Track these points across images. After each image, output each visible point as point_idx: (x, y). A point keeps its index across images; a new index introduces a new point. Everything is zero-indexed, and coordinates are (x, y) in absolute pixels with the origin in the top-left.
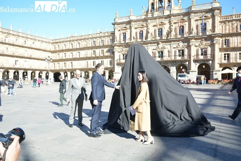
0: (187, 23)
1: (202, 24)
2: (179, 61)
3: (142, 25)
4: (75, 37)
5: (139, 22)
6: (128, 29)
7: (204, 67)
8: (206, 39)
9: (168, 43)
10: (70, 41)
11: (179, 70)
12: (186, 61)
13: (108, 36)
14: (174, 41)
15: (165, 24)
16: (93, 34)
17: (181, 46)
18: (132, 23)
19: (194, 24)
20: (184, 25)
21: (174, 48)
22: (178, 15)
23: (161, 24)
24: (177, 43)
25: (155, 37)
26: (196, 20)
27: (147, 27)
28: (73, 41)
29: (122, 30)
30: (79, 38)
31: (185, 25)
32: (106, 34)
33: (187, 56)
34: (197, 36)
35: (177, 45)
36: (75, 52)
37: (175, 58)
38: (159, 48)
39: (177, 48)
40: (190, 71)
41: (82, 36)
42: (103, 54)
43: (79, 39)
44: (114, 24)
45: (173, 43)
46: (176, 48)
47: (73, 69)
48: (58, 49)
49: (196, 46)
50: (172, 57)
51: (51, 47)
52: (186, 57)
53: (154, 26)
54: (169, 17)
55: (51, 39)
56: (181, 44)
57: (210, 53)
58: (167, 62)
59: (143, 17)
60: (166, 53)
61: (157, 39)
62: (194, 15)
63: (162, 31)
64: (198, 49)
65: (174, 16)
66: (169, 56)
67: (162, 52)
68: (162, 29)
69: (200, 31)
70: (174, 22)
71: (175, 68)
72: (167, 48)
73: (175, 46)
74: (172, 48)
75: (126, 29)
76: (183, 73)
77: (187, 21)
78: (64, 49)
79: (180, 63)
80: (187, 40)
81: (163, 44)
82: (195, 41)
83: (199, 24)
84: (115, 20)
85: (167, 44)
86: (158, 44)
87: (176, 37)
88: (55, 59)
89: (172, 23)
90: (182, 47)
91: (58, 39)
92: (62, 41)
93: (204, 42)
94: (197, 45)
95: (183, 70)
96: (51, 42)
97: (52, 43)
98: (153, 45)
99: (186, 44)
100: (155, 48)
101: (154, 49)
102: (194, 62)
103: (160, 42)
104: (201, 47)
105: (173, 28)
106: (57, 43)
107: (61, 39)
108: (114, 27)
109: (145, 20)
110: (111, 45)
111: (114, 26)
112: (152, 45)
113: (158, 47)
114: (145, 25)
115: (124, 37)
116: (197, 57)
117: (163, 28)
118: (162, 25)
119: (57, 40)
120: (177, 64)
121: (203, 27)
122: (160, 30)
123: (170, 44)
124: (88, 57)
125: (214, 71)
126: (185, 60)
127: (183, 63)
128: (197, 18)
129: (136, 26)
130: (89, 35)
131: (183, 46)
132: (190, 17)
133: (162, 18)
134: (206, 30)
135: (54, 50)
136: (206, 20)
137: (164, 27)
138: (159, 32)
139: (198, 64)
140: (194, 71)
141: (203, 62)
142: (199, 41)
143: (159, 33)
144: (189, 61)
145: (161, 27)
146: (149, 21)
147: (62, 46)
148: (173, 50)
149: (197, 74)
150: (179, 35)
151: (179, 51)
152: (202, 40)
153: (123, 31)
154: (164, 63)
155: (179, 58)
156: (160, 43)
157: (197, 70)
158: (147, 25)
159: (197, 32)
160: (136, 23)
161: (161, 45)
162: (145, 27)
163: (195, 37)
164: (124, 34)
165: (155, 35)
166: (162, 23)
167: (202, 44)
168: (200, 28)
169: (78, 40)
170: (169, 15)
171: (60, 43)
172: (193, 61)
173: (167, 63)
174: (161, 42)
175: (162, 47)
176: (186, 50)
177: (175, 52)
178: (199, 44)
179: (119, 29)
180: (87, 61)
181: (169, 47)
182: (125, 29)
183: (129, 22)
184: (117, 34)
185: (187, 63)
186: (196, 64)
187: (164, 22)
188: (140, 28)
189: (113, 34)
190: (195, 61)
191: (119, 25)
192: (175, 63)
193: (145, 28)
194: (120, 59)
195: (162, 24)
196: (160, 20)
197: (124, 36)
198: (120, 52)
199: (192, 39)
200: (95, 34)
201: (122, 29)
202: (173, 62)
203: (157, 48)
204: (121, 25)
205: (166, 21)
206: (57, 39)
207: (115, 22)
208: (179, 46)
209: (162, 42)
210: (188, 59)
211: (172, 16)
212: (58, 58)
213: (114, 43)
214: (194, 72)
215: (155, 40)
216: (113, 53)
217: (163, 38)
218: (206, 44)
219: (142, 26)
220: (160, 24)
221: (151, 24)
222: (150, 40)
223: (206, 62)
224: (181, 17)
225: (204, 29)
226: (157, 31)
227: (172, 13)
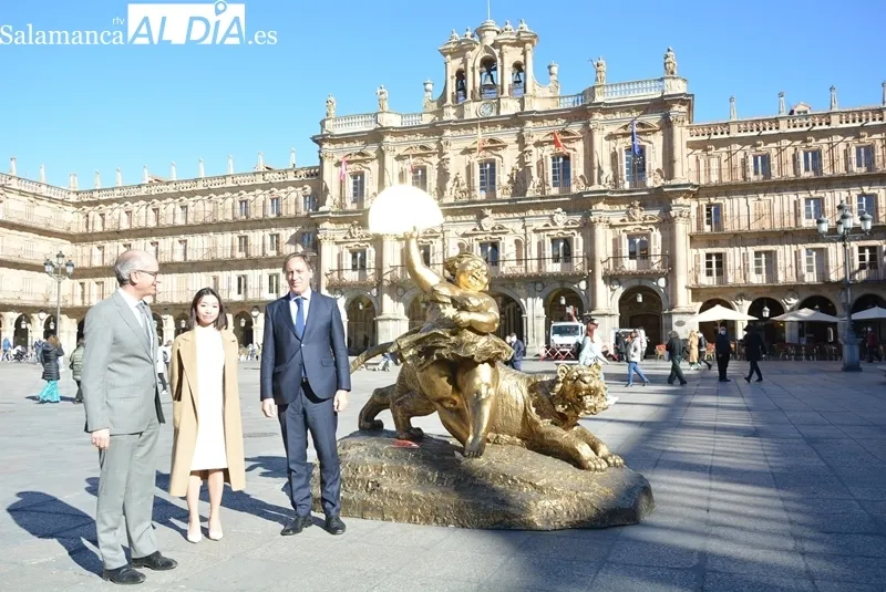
0: (579, 146)
1: (629, 150)
2: (554, 277)
3: (422, 147)
4: (167, 183)
5: (413, 137)
6: (372, 160)
7: (640, 299)
8: (645, 204)
9: (516, 215)
10: (148, 198)
11: (554, 311)
12: (579, 277)
13: (294, 184)
14: (537, 207)
15: (504, 147)
16: (240, 175)
17: (561, 225)
18: (388, 138)
19: (602, 150)
20: (571, 152)
21: (536, 231)
22: (550, 115)
23: (489, 145)
24: (547, 212)
25: (471, 189)
26: (611, 137)
27: (441, 153)
28: (161, 197)
29: (349, 162)
30: (187, 187)
31: (574, 150)
32: (291, 177)
33: (581, 260)
34: (613, 192)
35: (546, 220)
36: (170, 239)
37: (540, 267)
38: (482, 229)
39: (546, 233)
40: (593, 313)
41: (196, 180)
42: (278, 249)
43: (185, 190)
44: (319, 140)
45: (531, 213)
46: (543, 231)
47: (159, 305)
48: (99, 228)
49: (611, 226)
50: (529, 262)
51: (72, 220)
52: (578, 264)
53: (467, 151)
54: (517, 120)
55: (72, 189)
56: (561, 218)
57: (659, 252)
58: (512, 280)
59: (427, 119)
60: (508, 249)
61: (479, 198)
62: (602, 117)
63: (493, 170)
64: (620, 237)
65: (535, 119)
66: (519, 260)
67: (495, 246)
68: (493, 164)
69: (625, 172)
70: (536, 139)
71: (540, 302)
72: (511, 232)
73: (540, 226)
74: (529, 229)
75: (364, 161)
76: (571, 320)
77: (578, 139)
78: (125, 226)
79: (558, 286)
80: (580, 206)
81: (497, 216)
82: (607, 207)
83: (620, 150)
84: (322, 124)
85: (511, 216)
86: (481, 216)
87: (543, 192)
88: (86, 265)
89: (530, 142)
90: (565, 229)
91: (99, 191)
92: (116, 196)
93: (638, 211)
94: (616, 220)
95: (570, 310)
96: (73, 198)
97: (77, 205)
98: (463, 218)
99: (578, 218)
100: (469, 230)
101: (465, 235)
102: (605, 282)
103: (489, 208)
104: (628, 228)
105: (533, 160)
106: (96, 203)
107: (113, 189)
108: (320, 152)
109: (435, 130)
110: (308, 215)
111: (321, 145)
112: (458, 219)
113: (481, 227)
114: (434, 146)
115: (355, 189)
116: (615, 264)
117: (498, 159)
118: (496, 149)
119: (96, 195)
120: (548, 290)
121: (634, 161)
122: (488, 166)
123: (523, 218)
124: (219, 261)
125: (675, 313)
126: (575, 276)
127: (567, 286)
128: (613, 129)
129: (401, 151)
130: (225, 177)
131: (567, 224)
132: (591, 126)
133: (494, 124)
134: (644, 170)
135: (83, 229)
136: (643, 138)
137: (500, 156)
138: (482, 172)
139: (620, 291)
140: (606, 312)
141: (635, 283)
142: (623, 207)
143: (482, 178)
144: (591, 280)
145: (489, 155)
146: (448, 133)
147: (117, 217)
148: (534, 239)
149: (617, 325)
150: (554, 185)
151: (554, 241)
152: (632, 206)
153: (352, 166)
154: (503, 285)
155: (553, 268)
156: (488, 212)
157: (616, 311)
158: (440, 147)
159: (616, 178)
160: (400, 139)
161: (490, 221)
162: (434, 154)
163: (608, 194)
164: (354, 176)
165: (469, 182)
166: (492, 141)
167: (632, 219)
168: (625, 163)
169: (182, 194)
170: (516, 114)
171: (110, 207)
172: (603, 278)
173: (514, 286)
174: (490, 211)
175: (493, 228)
177: (541, 245)
178: (623, 220)
179: (339, 157)
180: (215, 273)
181: (518, 226)
182: (359, 157)
183: (377, 136)
184: (331, 176)
185: (583, 285)
186: (612, 290)
187: (500, 138)
188: (414, 156)
189: (316, 175)
190: (610, 279)
191: (338, 146)
192: (539, 286)
193: (435, 160)
194: (340, 270)
195: (495, 145)
196: (487, 131)
197: (355, 183)
198: (342, 243)
199: (598, 200)
200: (247, 174)
201: (348, 158)
202: (535, 283)
203: (475, 230)
204: (346, 145)
205: (508, 137)
206: (98, 188)
207: (325, 132)
208: (555, 224)
209: (495, 210)
210: (586, 272)
211: (529, 118)
212: (97, 263)
213: (321, 209)
214: (606, 318)
215: (469, 203)
216: (316, 246)
217: (499, 195)
218: (645, 219)
219: (422, 152)
220: (486, 145)
221: (455, 143)
222: (452, 201)
223: (645, 283)
224: (560, 123)
225: (638, 169)
226: (477, 169)
227: (526, 109)
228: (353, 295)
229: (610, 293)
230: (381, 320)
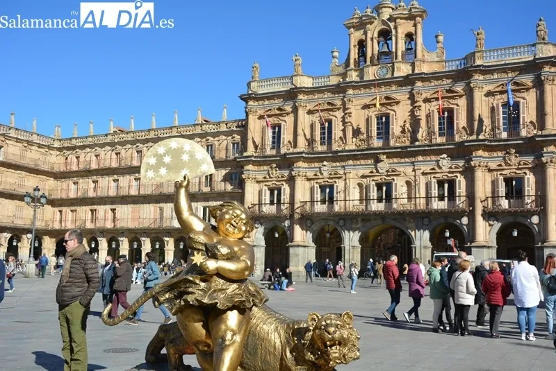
0: (462, 102)
1: (506, 105)
2: (439, 213)
3: (329, 104)
4: (127, 133)
5: (321, 95)
6: (288, 114)
7: (515, 234)
8: (521, 151)
9: (407, 160)
10: (112, 144)
11: (438, 243)
12: (461, 214)
13: (226, 134)
14: (424, 153)
15: (398, 103)
16: (183, 126)
17: (445, 169)
18: (300, 97)
19: (482, 106)
20: (455, 107)
21: (424, 174)
22: (436, 76)
23: (385, 101)
24: (433, 158)
25: (369, 137)
26: (489, 94)
27: (345, 109)
28: (122, 144)
29: (269, 116)
30: (142, 136)
31: (458, 105)
32: (224, 128)
33: (463, 199)
34: (491, 141)
35: (433, 165)
36: (128, 177)
37: (427, 204)
38: (378, 172)
39: (433, 175)
40: (473, 244)
41: (149, 131)
42: (211, 186)
43: (140, 138)
44: (245, 98)
45: (420, 158)
46: (430, 173)
47: (117, 230)
48: (74, 168)
49: (490, 170)
50: (418, 200)
51: (55, 161)
52: (461, 202)
53: (366, 107)
54: (408, 81)
55: (56, 137)
56: (445, 162)
57: (533, 193)
58: (403, 215)
59: (334, 80)
60: (400, 189)
61: (375, 146)
62: (481, 77)
63: (387, 122)
64: (498, 179)
65: (423, 80)
66: (409, 198)
67: (389, 185)
68: (387, 116)
69: (501, 124)
70: (424, 96)
71: (427, 234)
72: (402, 174)
73: (427, 169)
74: (418, 172)
75: (281, 115)
76: (452, 251)
77: (461, 96)
78: (94, 166)
79: (442, 220)
80: (462, 152)
81: (391, 161)
82: (486, 154)
83: (497, 105)
84: (249, 84)
85: (403, 160)
86: (377, 161)
87: (430, 141)
88: (64, 196)
89: (419, 99)
90: (450, 172)
91: (76, 139)
92: (88, 143)
93: (513, 157)
94: (493, 165)
95: (451, 242)
96: (57, 144)
97: (60, 149)
98: (362, 162)
99: (461, 163)
100: (367, 172)
101: (363, 177)
102: (484, 219)
103: (384, 154)
104: (504, 172)
105: (422, 114)
106: (73, 148)
107: (86, 137)
108: (246, 108)
109: (340, 89)
110: (236, 158)
111: (247, 103)
112: (358, 163)
113: (377, 169)
114: (339, 103)
115: (274, 138)
116: (494, 203)
117: (392, 113)
118: (390, 104)
119: (74, 142)
120: (434, 224)
121: (509, 115)
122: (384, 119)
123: (413, 163)
124: (165, 195)
125: (547, 247)
126: (457, 212)
127: (451, 221)
128: (490, 87)
129: (310, 107)
130: (171, 128)
131: (451, 168)
132: (472, 85)
133: (388, 84)
134: (518, 122)
135: (62, 169)
136: (517, 94)
137: (394, 111)
138: (378, 124)
139: (497, 226)
140: (484, 244)
141: (510, 219)
142: (500, 154)
143: (378, 129)
144: (472, 216)
145: (384, 110)
146: (350, 92)
147: (89, 159)
148: (422, 181)
149: (495, 256)
150: (440, 135)
151: (441, 184)
152: (507, 153)
153: (271, 119)
154: (395, 219)
155: (437, 205)
156: (383, 157)
157: (494, 244)
158: (344, 104)
159: (493, 129)
160: (311, 97)
161: (384, 165)
162: (339, 109)
163: (486, 143)
164: (274, 128)
165: (367, 132)
166: (387, 98)
167: (507, 164)
168: (501, 116)
169: (138, 141)
170: (408, 76)
171: (84, 151)
172: (482, 215)
173: (405, 220)
174: (385, 157)
175: (388, 171)
176: (460, 181)
177: (428, 186)
178: (500, 165)
179: (261, 112)
180: (161, 205)
181: (409, 170)
182: (277, 112)
183: (292, 95)
184: (255, 126)
185: (465, 220)
186: (490, 225)
187: (394, 96)
188: (322, 111)
189: (243, 127)
190: (488, 215)
191: (261, 102)
192: (426, 220)
193: (339, 114)
194: (260, 204)
195: (389, 102)
196: (383, 90)
197: (274, 133)
198: (262, 182)
199: (477, 148)
200: (189, 126)
201: (269, 113)
202: (422, 218)
203: (372, 172)
204: (267, 102)
205: (401, 95)
206: (75, 136)
207: (250, 92)
208: (440, 168)
209: (389, 156)
210: (467, 209)
211: (419, 79)
212: (72, 195)
213: (245, 154)
214: (485, 250)
215: (367, 149)
216: (241, 184)
217: (392, 143)
218: (519, 164)
219: (329, 107)
220: (382, 102)
221: (356, 101)
222: (354, 147)
223: (521, 220)
224: (445, 82)
225: (513, 121)
226: (374, 122)
227: (416, 71)
228: (270, 225)
229: (488, 228)
230: (292, 246)
